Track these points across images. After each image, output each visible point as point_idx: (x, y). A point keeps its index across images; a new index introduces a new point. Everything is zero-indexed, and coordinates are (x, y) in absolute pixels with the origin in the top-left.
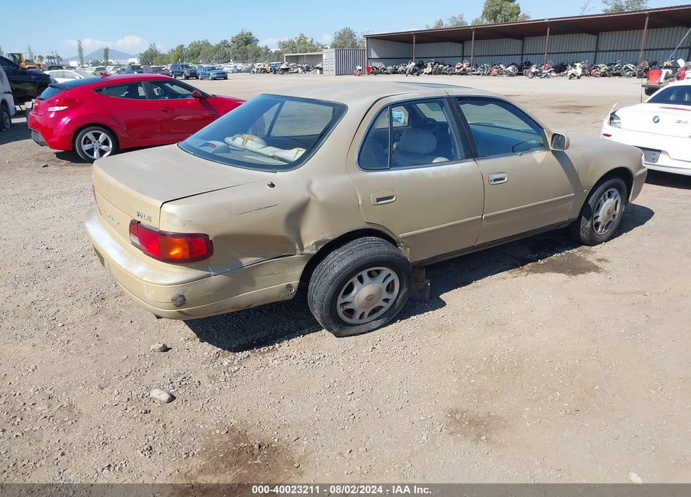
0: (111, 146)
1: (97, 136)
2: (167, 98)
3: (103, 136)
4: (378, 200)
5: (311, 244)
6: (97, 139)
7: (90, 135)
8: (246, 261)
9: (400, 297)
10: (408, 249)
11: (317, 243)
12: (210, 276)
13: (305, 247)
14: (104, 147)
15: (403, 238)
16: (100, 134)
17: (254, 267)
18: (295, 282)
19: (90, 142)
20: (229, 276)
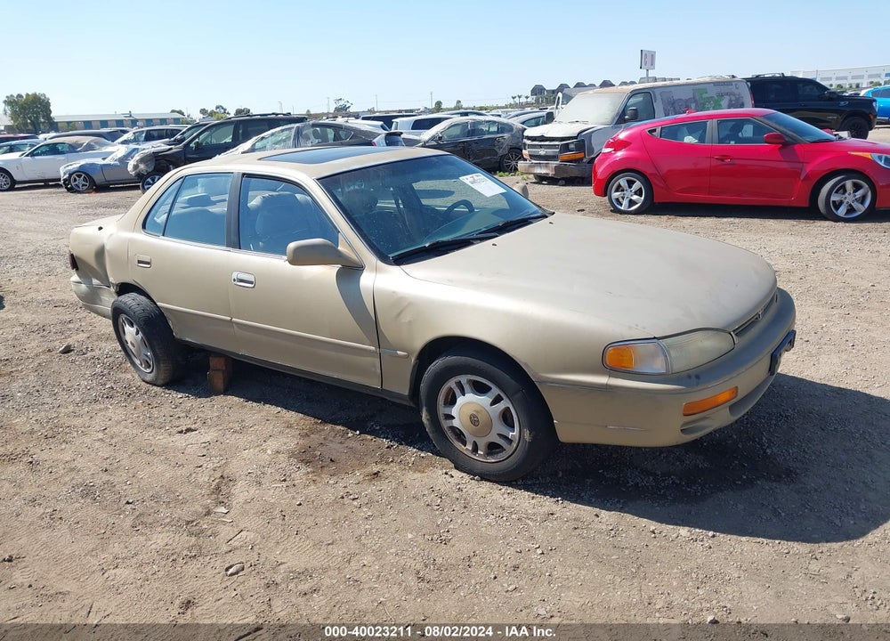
0: (643, 198)
1: (630, 183)
2: (732, 143)
3: (637, 185)
4: (139, 262)
6: (630, 187)
7: (623, 182)
8: (94, 281)
12: (81, 283)
14: (635, 197)
16: (634, 182)
17: (99, 288)
19: (623, 191)
20: (89, 289)
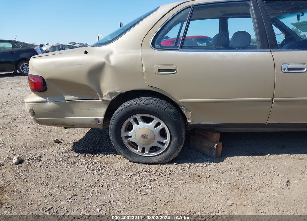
4: (160, 70)
5: (106, 94)
8: (68, 98)
9: (172, 143)
10: (190, 113)
11: (111, 94)
12: (46, 102)
13: (104, 95)
15: (183, 103)
17: (73, 102)
18: (101, 117)
20: (58, 105)
